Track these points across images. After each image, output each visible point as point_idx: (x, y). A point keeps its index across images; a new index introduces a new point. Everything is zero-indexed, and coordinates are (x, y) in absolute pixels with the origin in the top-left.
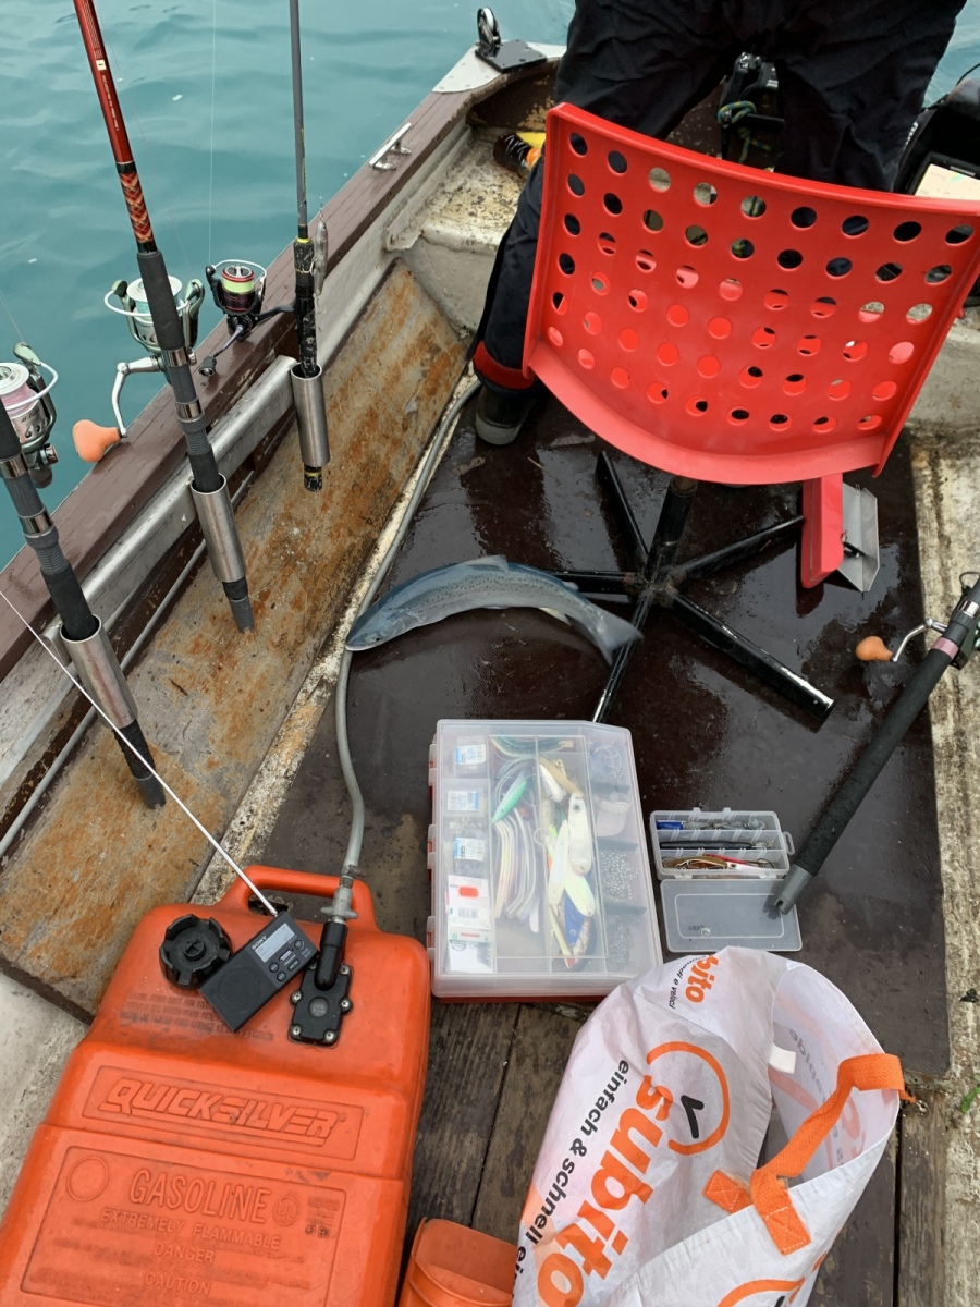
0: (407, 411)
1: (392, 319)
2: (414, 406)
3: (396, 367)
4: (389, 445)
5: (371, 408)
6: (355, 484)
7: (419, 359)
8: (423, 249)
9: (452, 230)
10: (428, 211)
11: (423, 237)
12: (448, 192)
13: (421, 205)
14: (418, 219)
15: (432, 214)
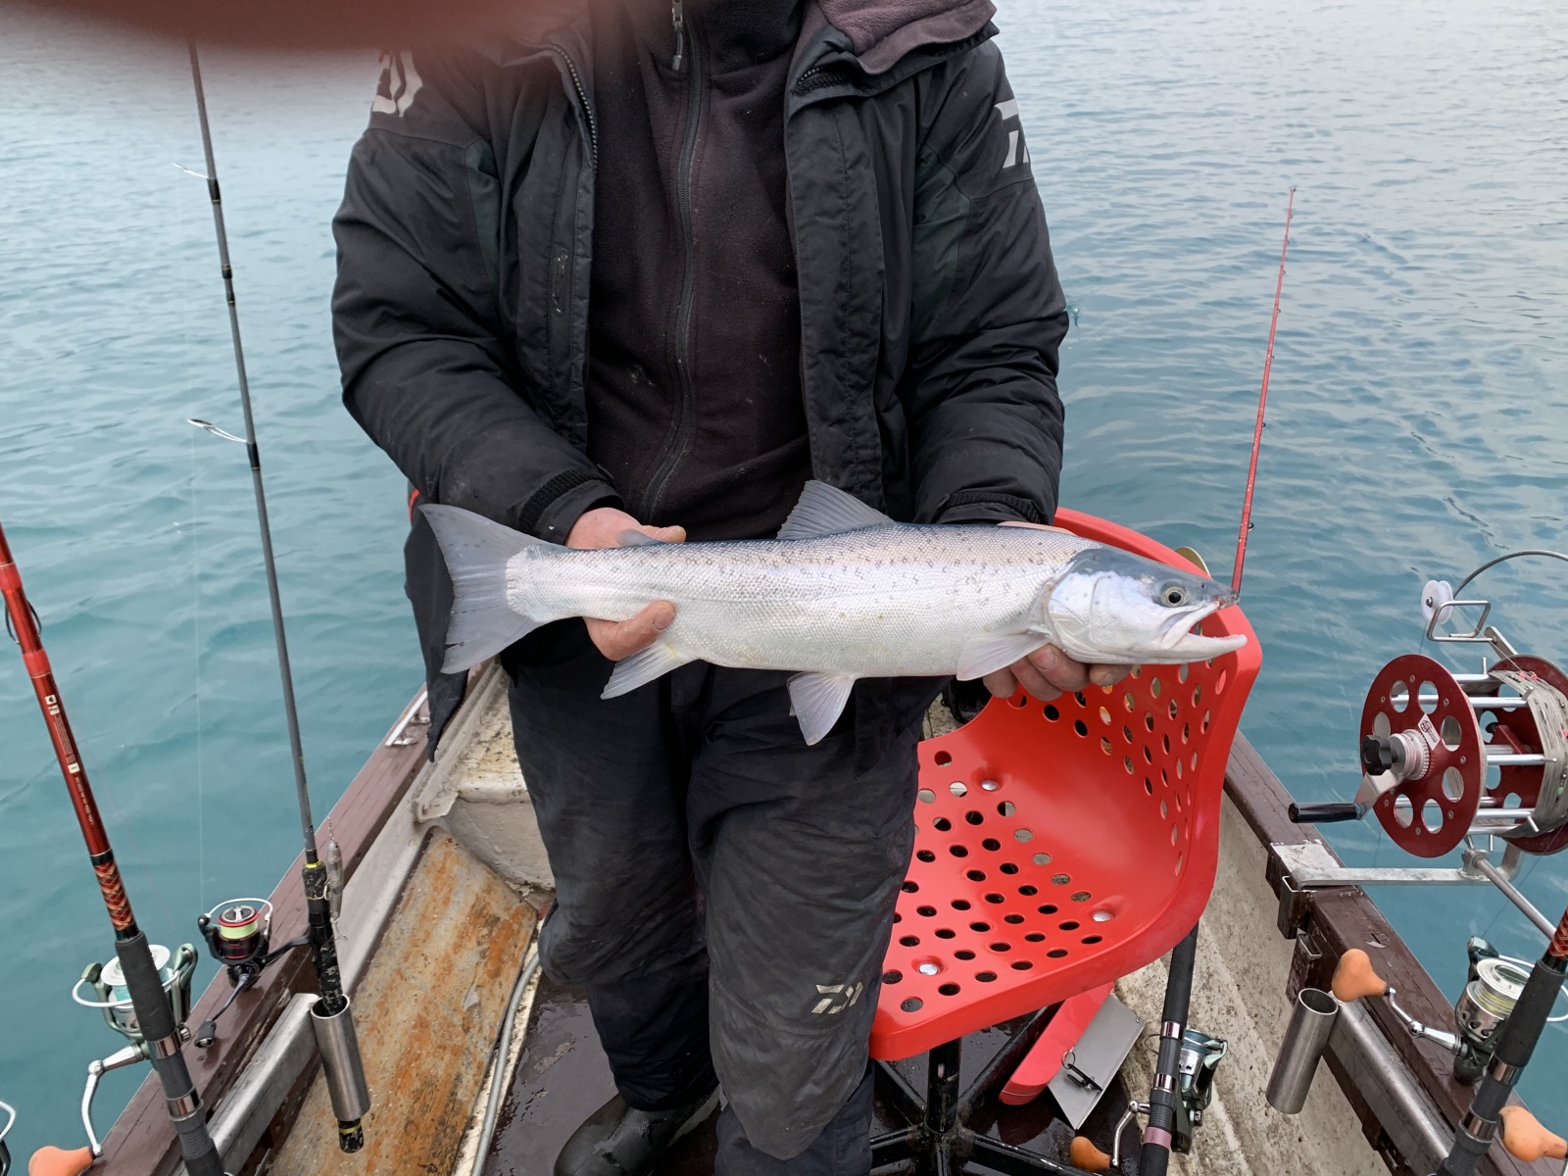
0: (466, 1008)
1: (434, 900)
2: (474, 998)
3: (447, 957)
4: (447, 1057)
5: (419, 1016)
6: (409, 1122)
7: (474, 939)
8: (463, 810)
9: (495, 784)
10: (464, 768)
11: (461, 798)
12: (485, 742)
13: (453, 763)
14: (452, 779)
15: (469, 769)
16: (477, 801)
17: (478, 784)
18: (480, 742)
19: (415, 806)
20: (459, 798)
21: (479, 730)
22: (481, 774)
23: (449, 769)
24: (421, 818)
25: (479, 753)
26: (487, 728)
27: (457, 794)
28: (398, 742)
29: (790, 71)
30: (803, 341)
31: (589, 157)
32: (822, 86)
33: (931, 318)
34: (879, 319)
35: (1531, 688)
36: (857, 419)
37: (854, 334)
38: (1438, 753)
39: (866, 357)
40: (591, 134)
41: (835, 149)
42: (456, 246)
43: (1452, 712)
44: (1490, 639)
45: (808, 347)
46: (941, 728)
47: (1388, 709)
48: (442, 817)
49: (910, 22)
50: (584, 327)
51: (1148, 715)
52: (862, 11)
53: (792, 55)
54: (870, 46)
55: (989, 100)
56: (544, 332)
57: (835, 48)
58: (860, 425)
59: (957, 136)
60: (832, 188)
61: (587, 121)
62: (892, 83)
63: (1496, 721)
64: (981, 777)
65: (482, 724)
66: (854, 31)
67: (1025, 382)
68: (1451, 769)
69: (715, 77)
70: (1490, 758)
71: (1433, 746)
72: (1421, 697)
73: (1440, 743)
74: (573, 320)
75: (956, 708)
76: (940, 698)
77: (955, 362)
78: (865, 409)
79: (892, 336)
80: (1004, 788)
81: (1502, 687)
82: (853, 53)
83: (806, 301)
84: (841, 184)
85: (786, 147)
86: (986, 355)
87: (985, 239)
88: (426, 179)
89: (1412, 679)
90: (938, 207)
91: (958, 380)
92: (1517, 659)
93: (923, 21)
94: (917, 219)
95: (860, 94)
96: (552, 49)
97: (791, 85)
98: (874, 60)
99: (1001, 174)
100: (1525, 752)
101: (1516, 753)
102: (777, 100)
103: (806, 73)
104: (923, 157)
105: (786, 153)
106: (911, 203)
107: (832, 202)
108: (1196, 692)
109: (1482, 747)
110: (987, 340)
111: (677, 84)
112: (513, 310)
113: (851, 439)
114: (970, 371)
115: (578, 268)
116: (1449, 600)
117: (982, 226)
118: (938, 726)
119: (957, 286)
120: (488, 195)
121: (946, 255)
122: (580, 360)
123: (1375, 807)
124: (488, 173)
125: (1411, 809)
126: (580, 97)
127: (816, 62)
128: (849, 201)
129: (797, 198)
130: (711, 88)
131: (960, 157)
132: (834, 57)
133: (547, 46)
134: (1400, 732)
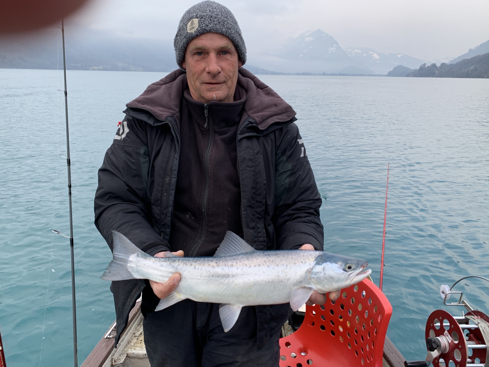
8: (128, 361)
9: (139, 351)
10: (129, 346)
11: (128, 356)
12: (137, 336)
13: (126, 344)
14: (125, 349)
15: (131, 346)
16: (133, 358)
17: (134, 351)
18: (135, 336)
19: (112, 359)
20: (127, 356)
21: (135, 332)
22: (135, 348)
23: (124, 346)
24: (114, 364)
25: (135, 340)
26: (138, 331)
27: (126, 355)
28: (109, 337)
29: (238, 129)
30: (242, 203)
31: (178, 150)
32: (247, 133)
33: (281, 199)
34: (265, 198)
35: (479, 322)
36: (258, 228)
37: (257, 202)
38: (451, 344)
39: (261, 209)
40: (179, 144)
41: (251, 149)
42: (135, 176)
43: (454, 330)
44: (464, 305)
45: (243, 205)
46: (288, 333)
47: (434, 328)
48: (121, 363)
49: (272, 116)
50: (173, 199)
51: (355, 329)
52: (258, 114)
53: (239, 125)
54: (261, 123)
55: (295, 139)
56: (160, 201)
57: (251, 123)
58: (259, 230)
59: (287, 148)
60: (250, 160)
61: (178, 141)
62: (267, 133)
63: (469, 333)
64: (301, 351)
65: (136, 330)
66: (256, 119)
67: (311, 217)
68: (456, 350)
69: (216, 130)
70: (469, 346)
71: (450, 341)
72: (444, 324)
73: (452, 341)
74: (170, 197)
75: (293, 326)
76: (287, 322)
77: (290, 212)
78: (261, 225)
79: (269, 203)
80: (308, 355)
81: (469, 321)
82: (256, 124)
83: (242, 192)
84: (253, 159)
85: (237, 148)
86: (298, 209)
87: (297, 176)
88: (128, 157)
89: (441, 318)
90: (282, 167)
91: (290, 217)
92: (473, 312)
93: (276, 116)
94: (276, 170)
95: (258, 135)
96: (168, 121)
97: (239, 132)
98: (262, 126)
99: (300, 159)
100: (480, 344)
101: (477, 344)
102: (234, 136)
103: (243, 129)
104: (277, 153)
105: (237, 150)
106: (274, 166)
107: (250, 164)
108: (371, 321)
109: (466, 342)
110: (299, 205)
111: (205, 132)
112: (151, 195)
113: (256, 234)
114: (294, 214)
115: (172, 181)
116: (449, 291)
117: (295, 172)
118: (287, 332)
119: (289, 189)
120: (146, 161)
121: (285, 181)
122: (170, 209)
123: (433, 363)
124: (147, 156)
125: (445, 364)
126: (176, 134)
127: (246, 126)
128: (255, 164)
129: (240, 162)
130: (215, 133)
131: (288, 153)
132: (251, 125)
133: (167, 120)
134: (438, 336)
